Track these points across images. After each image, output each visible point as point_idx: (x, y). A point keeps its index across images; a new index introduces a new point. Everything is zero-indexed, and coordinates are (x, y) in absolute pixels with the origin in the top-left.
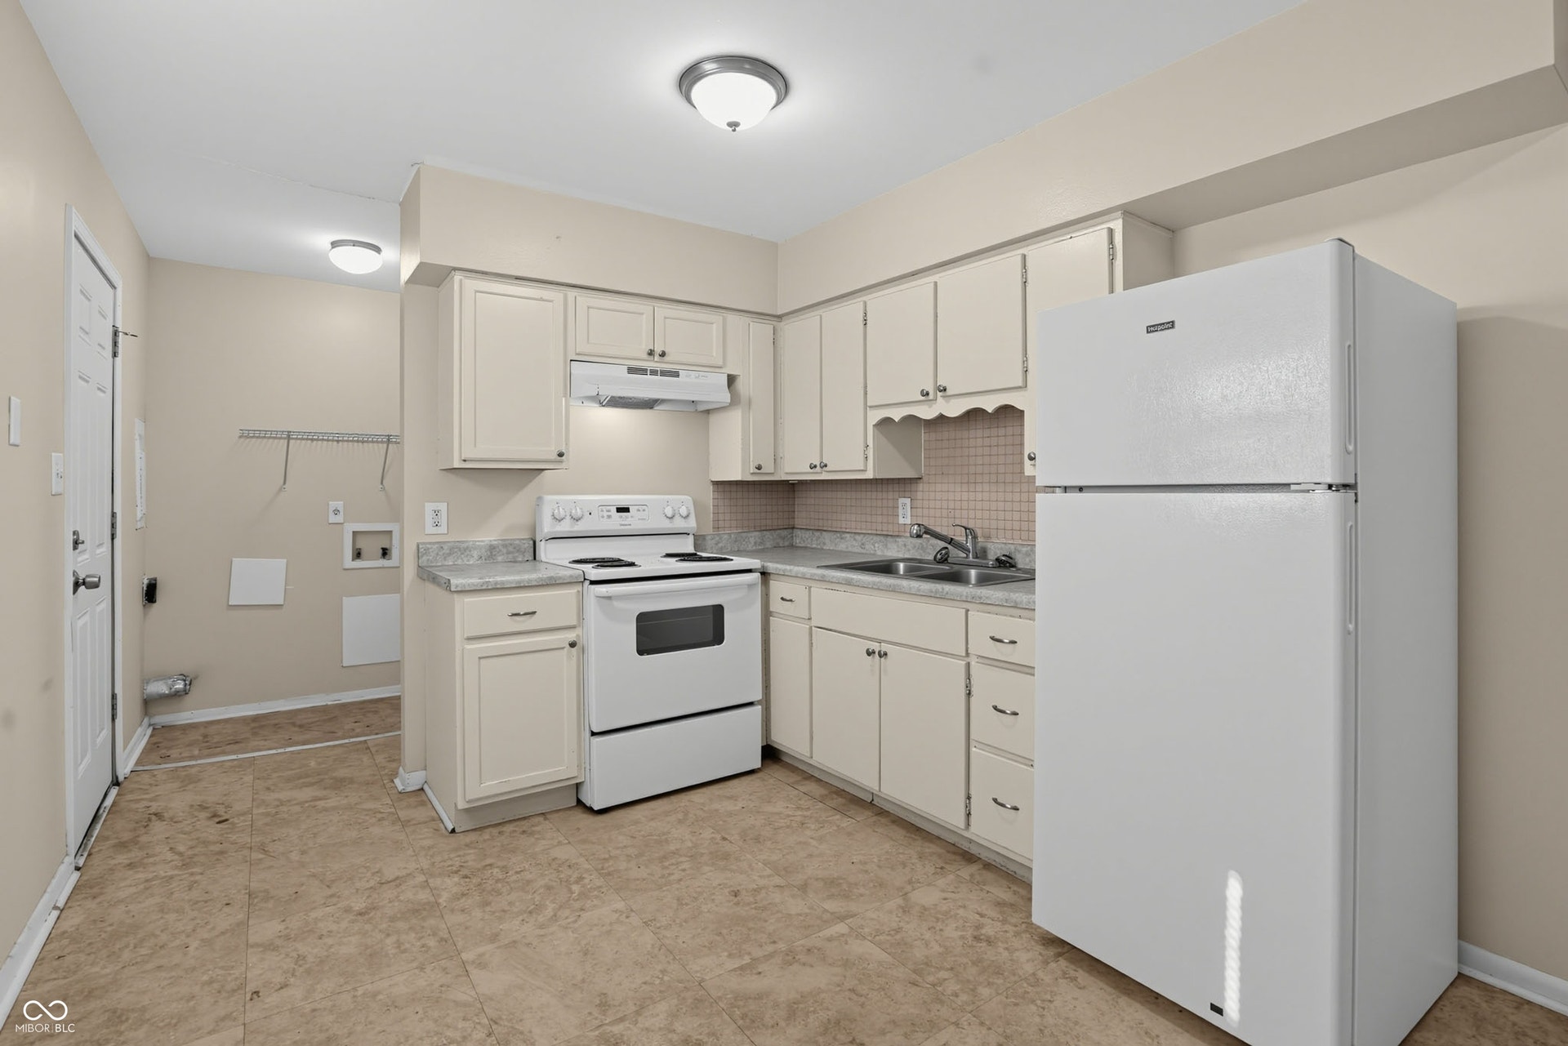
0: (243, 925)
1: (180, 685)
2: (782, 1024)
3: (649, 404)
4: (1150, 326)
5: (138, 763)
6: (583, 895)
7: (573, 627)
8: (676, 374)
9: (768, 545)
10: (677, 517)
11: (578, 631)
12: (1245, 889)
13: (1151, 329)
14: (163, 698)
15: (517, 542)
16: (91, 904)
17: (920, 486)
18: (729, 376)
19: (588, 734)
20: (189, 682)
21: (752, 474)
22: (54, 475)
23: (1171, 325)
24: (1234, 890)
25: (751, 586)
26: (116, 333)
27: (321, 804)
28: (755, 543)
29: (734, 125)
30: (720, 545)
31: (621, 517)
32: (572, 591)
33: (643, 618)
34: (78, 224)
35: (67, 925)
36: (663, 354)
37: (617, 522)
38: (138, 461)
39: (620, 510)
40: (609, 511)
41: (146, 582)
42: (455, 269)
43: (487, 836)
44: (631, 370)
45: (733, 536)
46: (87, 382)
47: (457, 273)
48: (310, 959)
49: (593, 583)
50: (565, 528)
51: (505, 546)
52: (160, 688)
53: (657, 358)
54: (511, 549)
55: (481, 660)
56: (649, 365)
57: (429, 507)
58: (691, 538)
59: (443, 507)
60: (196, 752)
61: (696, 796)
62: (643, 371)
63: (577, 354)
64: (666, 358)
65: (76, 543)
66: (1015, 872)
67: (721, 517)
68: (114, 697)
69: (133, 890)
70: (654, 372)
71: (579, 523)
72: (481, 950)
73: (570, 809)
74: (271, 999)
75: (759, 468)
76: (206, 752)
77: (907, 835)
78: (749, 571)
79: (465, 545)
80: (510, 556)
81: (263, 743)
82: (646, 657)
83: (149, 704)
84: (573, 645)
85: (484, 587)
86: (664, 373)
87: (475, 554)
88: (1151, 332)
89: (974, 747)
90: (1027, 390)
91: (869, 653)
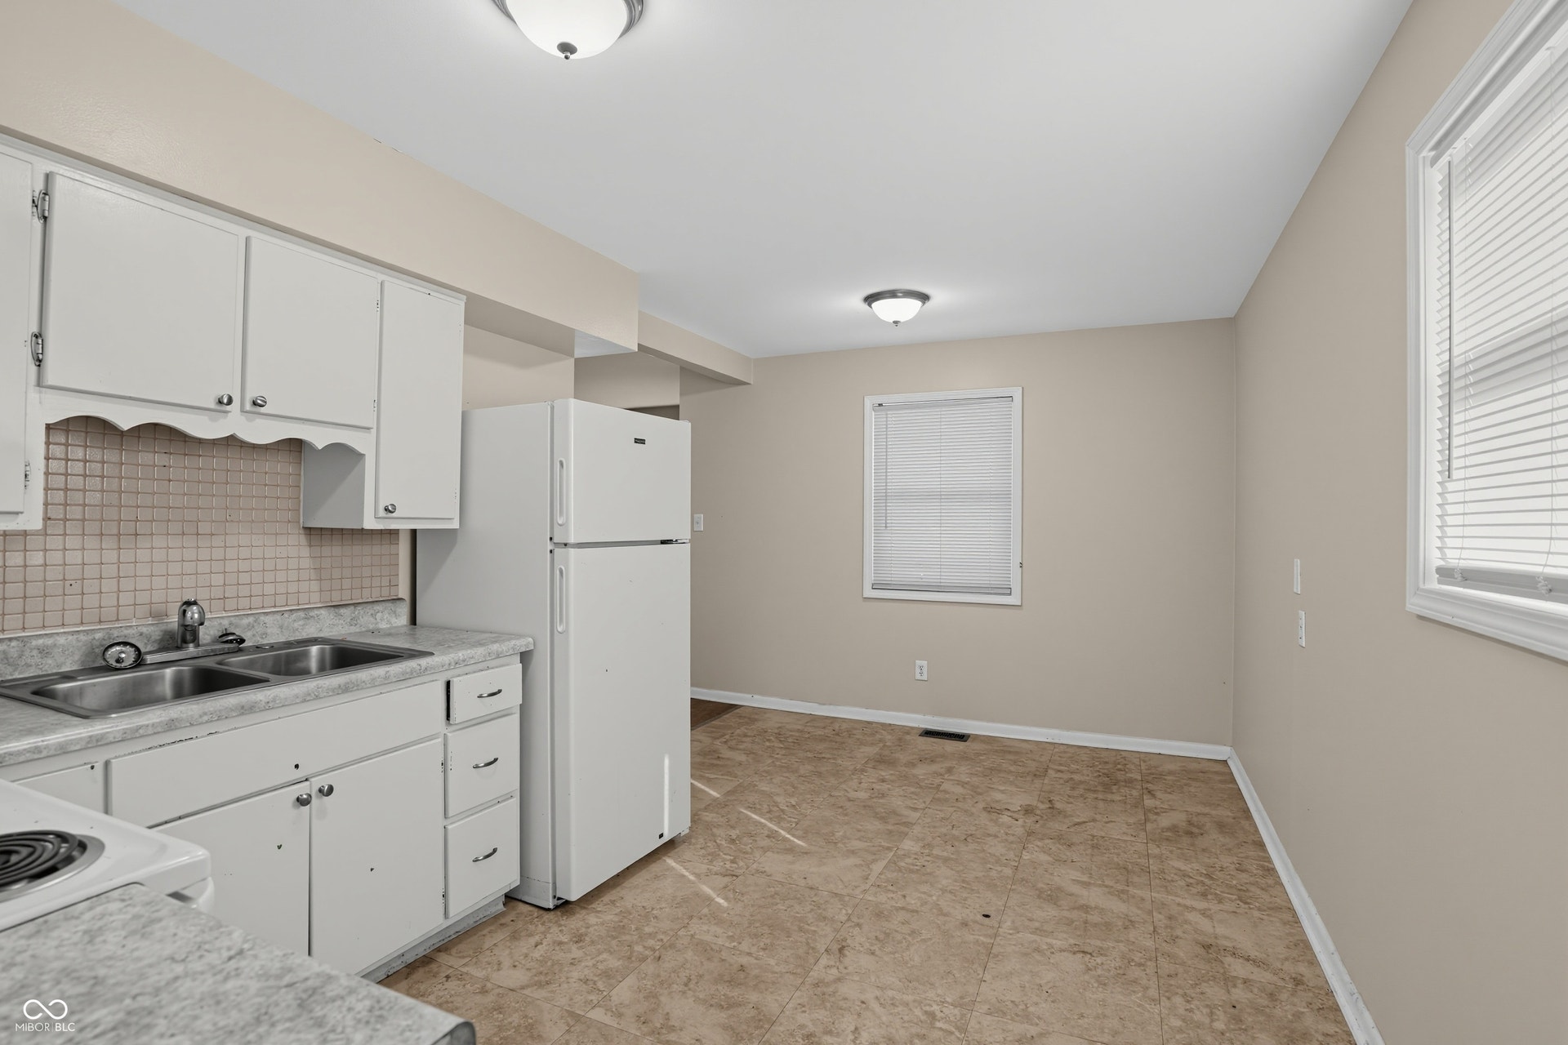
24: (667, 762)
89: (452, 823)
90: (370, 433)
91: (302, 802)
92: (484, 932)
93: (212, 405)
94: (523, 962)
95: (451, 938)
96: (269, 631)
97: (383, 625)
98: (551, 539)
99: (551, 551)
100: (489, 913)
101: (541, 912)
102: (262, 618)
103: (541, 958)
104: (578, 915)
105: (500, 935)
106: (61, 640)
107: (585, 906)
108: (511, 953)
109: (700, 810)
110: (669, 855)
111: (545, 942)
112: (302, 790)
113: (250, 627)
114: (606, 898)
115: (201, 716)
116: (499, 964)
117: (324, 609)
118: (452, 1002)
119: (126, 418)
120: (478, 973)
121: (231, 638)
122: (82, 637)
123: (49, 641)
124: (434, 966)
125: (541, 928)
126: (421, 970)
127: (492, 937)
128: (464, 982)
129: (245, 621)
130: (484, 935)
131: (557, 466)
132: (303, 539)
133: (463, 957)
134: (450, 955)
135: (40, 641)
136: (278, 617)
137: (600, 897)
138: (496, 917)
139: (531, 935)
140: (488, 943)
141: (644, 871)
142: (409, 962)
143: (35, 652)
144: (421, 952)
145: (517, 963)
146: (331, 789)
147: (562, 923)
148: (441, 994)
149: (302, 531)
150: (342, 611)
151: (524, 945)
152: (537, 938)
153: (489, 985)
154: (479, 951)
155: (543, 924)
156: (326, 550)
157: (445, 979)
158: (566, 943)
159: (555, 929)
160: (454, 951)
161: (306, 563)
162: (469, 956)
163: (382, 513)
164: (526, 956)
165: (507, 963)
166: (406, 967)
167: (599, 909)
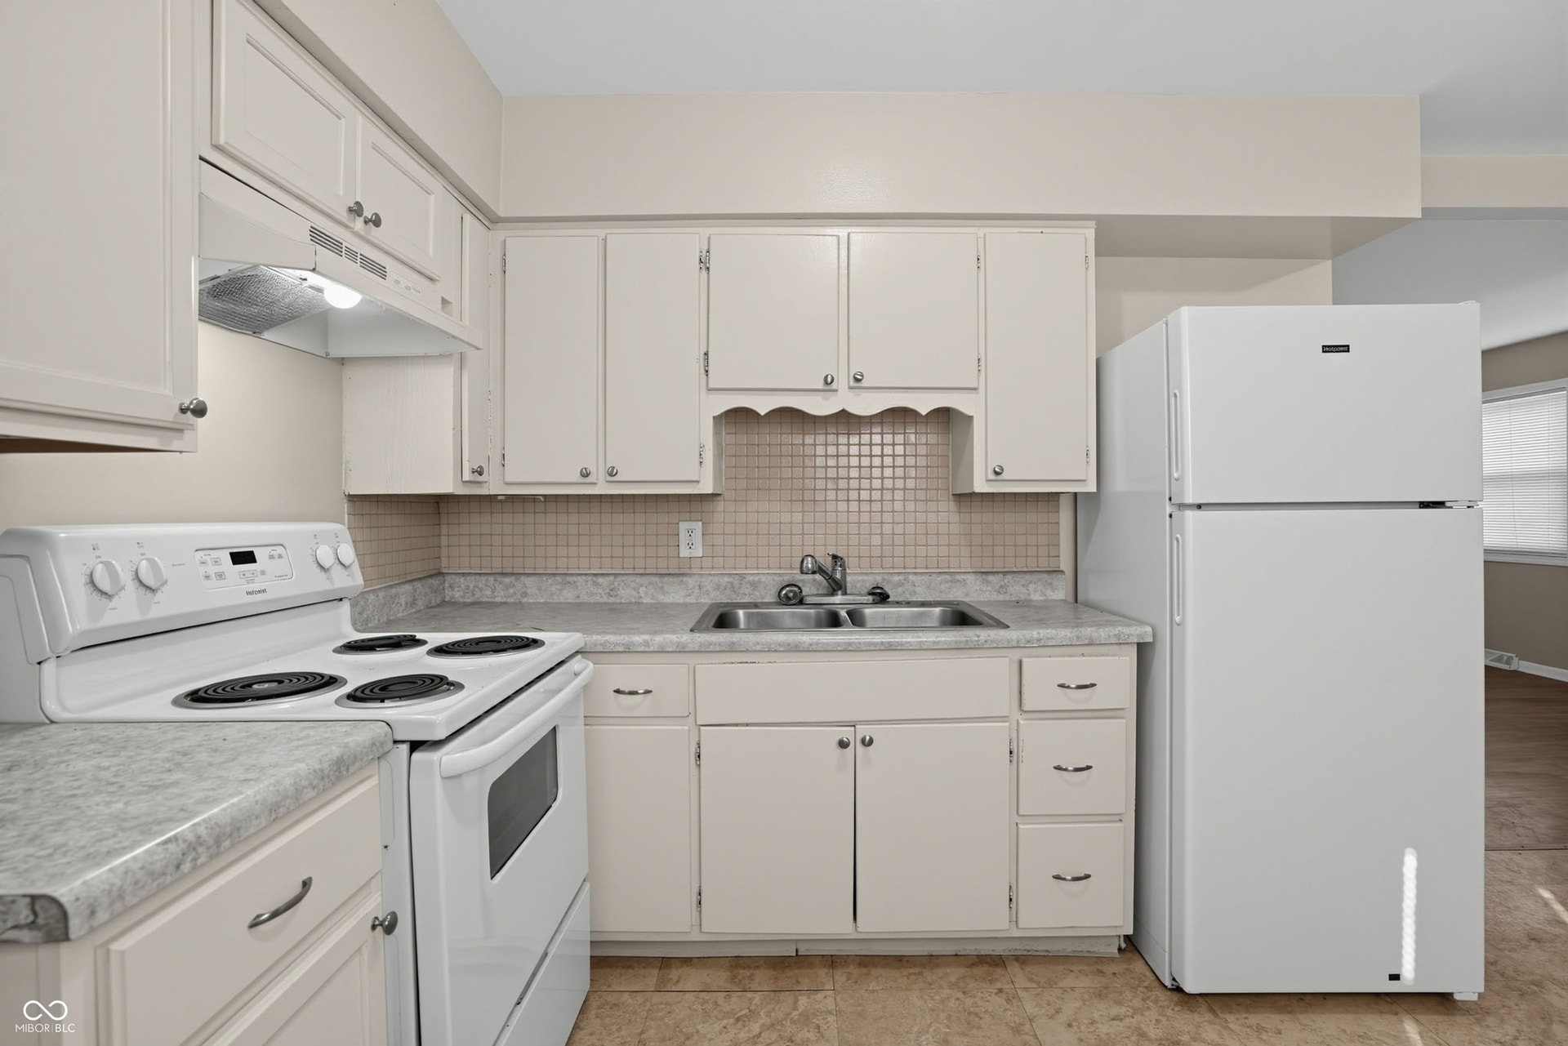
4: (1326, 346)
8: (382, 271)
9: (421, 604)
10: (336, 567)
12: (1419, 859)
13: (1327, 349)
17: (720, 505)
18: (442, 300)
21: (465, 482)
23: (1346, 349)
24: (1410, 862)
28: (407, 604)
31: (242, 574)
39: (237, 557)
40: (216, 562)
44: (316, 235)
53: (360, 225)
58: (346, 607)
62: (335, 247)
66: (1047, 951)
70: (352, 255)
71: (159, 597)
75: (479, 472)
86: (366, 263)
88: (1326, 352)
89: (1024, 824)
90: (978, 393)
91: (843, 744)
92: (1075, 968)
93: (820, 385)
94: (1083, 1028)
95: (1038, 954)
96: (917, 589)
97: (1036, 597)
98: (1170, 499)
99: (1171, 516)
100: (1096, 949)
101: (1157, 984)
102: (911, 577)
103: (1105, 1037)
104: (1196, 1015)
105: (1085, 982)
106: (763, 579)
107: (1219, 1012)
108: (1080, 1008)
109: (1554, 981)
110: (1422, 1018)
111: (1127, 1021)
112: (846, 733)
113: (900, 584)
114: (1254, 1019)
115: (754, 645)
116: (1058, 1011)
117: (972, 575)
118: (981, 1018)
119: (763, 405)
120: (1030, 1008)
121: (878, 591)
122: (777, 578)
123: (756, 579)
124: (999, 971)
125: (1137, 1003)
126: (986, 968)
127: (1077, 977)
128: (1008, 1007)
129: (896, 578)
130: (1072, 971)
131: (1174, 396)
132: (952, 506)
133: (1031, 980)
134: (1022, 969)
135: (751, 578)
136: (926, 578)
137: (1248, 1012)
138: (1100, 960)
139: (1119, 1003)
140: (1068, 982)
141: (1350, 1017)
142: (983, 953)
143: (748, 586)
144: (998, 949)
145: (1075, 1024)
146: (871, 742)
147: (1169, 1012)
148: (980, 1003)
149: (951, 498)
150: (990, 578)
151: (1102, 1009)
152: (1123, 1010)
153: (1027, 1027)
154: (1051, 984)
155: (1144, 1000)
156: (976, 517)
157: (997, 991)
158: (1150, 1040)
159: (1152, 1015)
160: (1028, 969)
161: (955, 528)
162: (1038, 983)
163: (991, 476)
164: (1093, 1022)
165: (1064, 1017)
166: (978, 956)
167: (1232, 1026)
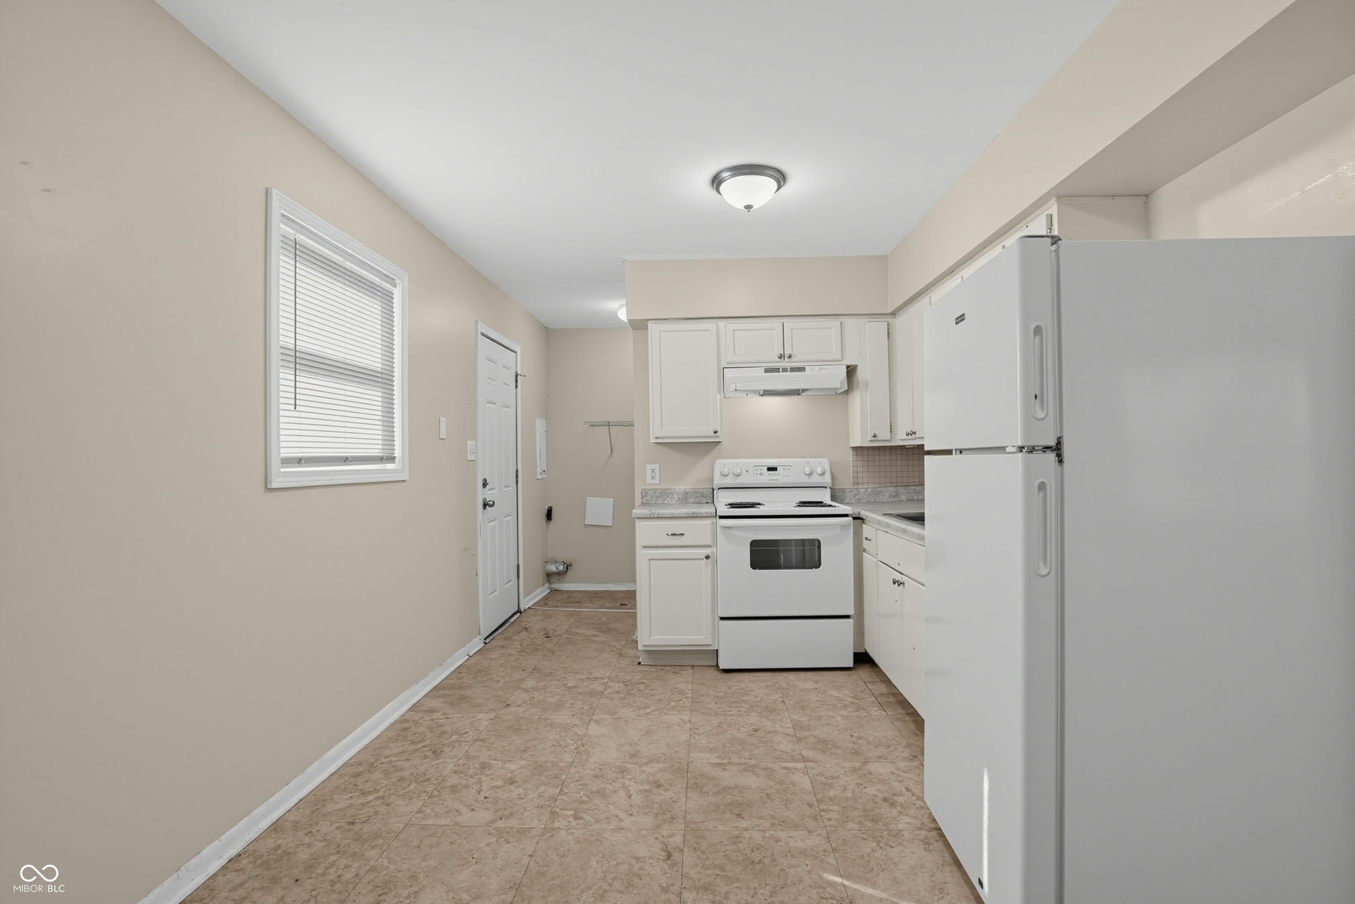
0: (522, 680)
1: (561, 568)
2: (710, 793)
3: (796, 392)
5: (533, 605)
6: (674, 708)
7: (710, 546)
8: (802, 369)
9: (904, 497)
10: (815, 474)
11: (714, 549)
13: (958, 321)
14: (555, 574)
15: (702, 491)
16: (480, 657)
18: (848, 367)
19: (717, 619)
20: (568, 567)
21: (870, 441)
22: (469, 452)
25: (844, 526)
26: (517, 376)
27: (593, 638)
28: (890, 496)
29: (749, 207)
30: (858, 497)
31: (770, 474)
32: (708, 522)
33: (754, 544)
34: (482, 328)
35: (468, 663)
36: (790, 357)
37: (768, 478)
38: (538, 441)
39: (769, 469)
40: (761, 470)
41: (547, 508)
42: (648, 320)
43: (653, 670)
44: (767, 371)
45: (869, 490)
46: (495, 404)
47: (649, 322)
48: (536, 700)
49: (721, 517)
50: (729, 481)
51: (694, 492)
52: (552, 568)
53: (786, 359)
54: (698, 495)
55: (651, 561)
56: (782, 364)
57: (649, 467)
58: (829, 490)
59: (657, 467)
60: (559, 604)
61: (791, 676)
62: (777, 370)
63: (728, 363)
64: (793, 359)
65: (485, 485)
67: (860, 475)
68: (518, 566)
69: (497, 656)
70: (785, 370)
71: (740, 478)
72: (602, 716)
73: (710, 666)
74: (512, 709)
75: (875, 436)
76: (563, 605)
77: (916, 732)
78: (846, 516)
79: (669, 491)
80: (698, 499)
81: (590, 605)
82: (757, 571)
83: (549, 576)
84: (707, 557)
85: (652, 516)
86: (793, 370)
87: (675, 497)
88: (958, 323)
